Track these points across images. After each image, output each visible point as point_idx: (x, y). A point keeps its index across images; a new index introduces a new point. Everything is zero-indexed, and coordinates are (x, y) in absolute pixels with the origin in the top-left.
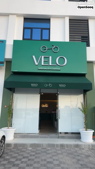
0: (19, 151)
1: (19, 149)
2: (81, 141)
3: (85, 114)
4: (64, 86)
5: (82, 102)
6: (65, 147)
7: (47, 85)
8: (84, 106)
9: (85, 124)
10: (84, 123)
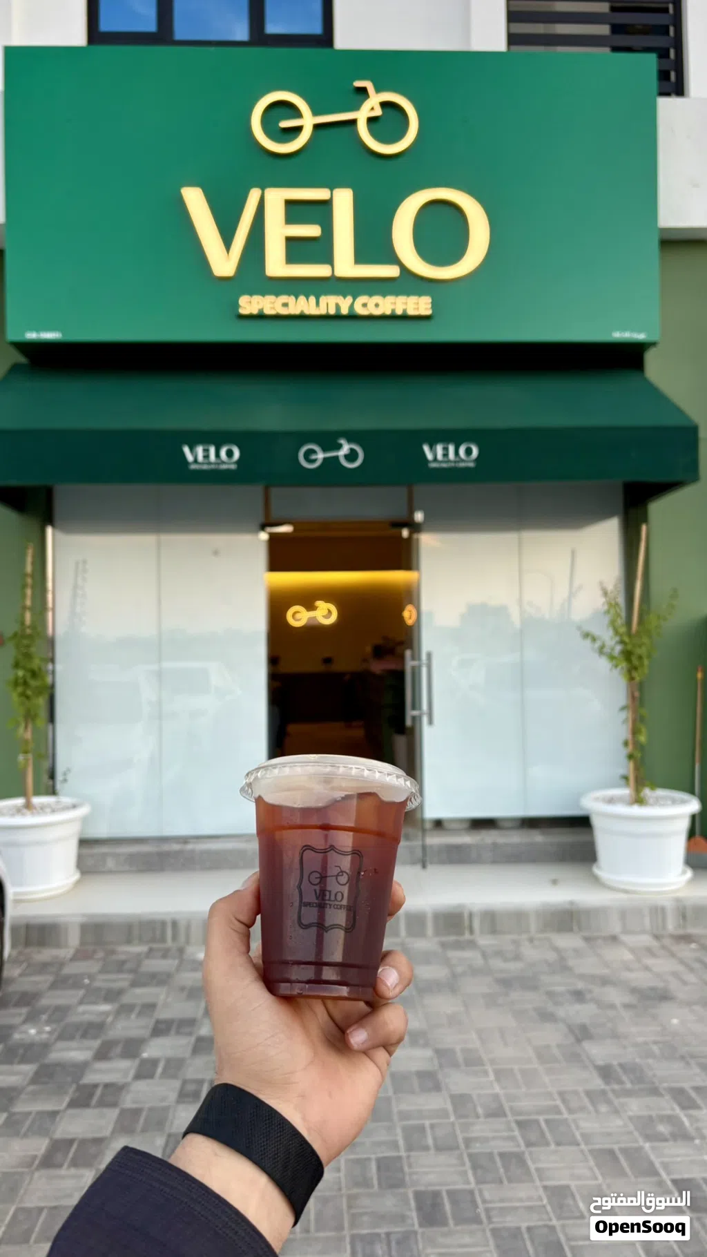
0: (121, 981)
1: (123, 962)
2: (596, 880)
3: (632, 679)
4: (466, 455)
5: (610, 587)
6: (471, 931)
7: (325, 450)
8: (623, 614)
9: (630, 757)
10: (626, 744)
